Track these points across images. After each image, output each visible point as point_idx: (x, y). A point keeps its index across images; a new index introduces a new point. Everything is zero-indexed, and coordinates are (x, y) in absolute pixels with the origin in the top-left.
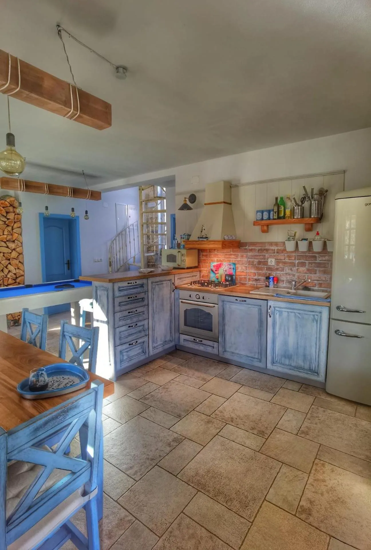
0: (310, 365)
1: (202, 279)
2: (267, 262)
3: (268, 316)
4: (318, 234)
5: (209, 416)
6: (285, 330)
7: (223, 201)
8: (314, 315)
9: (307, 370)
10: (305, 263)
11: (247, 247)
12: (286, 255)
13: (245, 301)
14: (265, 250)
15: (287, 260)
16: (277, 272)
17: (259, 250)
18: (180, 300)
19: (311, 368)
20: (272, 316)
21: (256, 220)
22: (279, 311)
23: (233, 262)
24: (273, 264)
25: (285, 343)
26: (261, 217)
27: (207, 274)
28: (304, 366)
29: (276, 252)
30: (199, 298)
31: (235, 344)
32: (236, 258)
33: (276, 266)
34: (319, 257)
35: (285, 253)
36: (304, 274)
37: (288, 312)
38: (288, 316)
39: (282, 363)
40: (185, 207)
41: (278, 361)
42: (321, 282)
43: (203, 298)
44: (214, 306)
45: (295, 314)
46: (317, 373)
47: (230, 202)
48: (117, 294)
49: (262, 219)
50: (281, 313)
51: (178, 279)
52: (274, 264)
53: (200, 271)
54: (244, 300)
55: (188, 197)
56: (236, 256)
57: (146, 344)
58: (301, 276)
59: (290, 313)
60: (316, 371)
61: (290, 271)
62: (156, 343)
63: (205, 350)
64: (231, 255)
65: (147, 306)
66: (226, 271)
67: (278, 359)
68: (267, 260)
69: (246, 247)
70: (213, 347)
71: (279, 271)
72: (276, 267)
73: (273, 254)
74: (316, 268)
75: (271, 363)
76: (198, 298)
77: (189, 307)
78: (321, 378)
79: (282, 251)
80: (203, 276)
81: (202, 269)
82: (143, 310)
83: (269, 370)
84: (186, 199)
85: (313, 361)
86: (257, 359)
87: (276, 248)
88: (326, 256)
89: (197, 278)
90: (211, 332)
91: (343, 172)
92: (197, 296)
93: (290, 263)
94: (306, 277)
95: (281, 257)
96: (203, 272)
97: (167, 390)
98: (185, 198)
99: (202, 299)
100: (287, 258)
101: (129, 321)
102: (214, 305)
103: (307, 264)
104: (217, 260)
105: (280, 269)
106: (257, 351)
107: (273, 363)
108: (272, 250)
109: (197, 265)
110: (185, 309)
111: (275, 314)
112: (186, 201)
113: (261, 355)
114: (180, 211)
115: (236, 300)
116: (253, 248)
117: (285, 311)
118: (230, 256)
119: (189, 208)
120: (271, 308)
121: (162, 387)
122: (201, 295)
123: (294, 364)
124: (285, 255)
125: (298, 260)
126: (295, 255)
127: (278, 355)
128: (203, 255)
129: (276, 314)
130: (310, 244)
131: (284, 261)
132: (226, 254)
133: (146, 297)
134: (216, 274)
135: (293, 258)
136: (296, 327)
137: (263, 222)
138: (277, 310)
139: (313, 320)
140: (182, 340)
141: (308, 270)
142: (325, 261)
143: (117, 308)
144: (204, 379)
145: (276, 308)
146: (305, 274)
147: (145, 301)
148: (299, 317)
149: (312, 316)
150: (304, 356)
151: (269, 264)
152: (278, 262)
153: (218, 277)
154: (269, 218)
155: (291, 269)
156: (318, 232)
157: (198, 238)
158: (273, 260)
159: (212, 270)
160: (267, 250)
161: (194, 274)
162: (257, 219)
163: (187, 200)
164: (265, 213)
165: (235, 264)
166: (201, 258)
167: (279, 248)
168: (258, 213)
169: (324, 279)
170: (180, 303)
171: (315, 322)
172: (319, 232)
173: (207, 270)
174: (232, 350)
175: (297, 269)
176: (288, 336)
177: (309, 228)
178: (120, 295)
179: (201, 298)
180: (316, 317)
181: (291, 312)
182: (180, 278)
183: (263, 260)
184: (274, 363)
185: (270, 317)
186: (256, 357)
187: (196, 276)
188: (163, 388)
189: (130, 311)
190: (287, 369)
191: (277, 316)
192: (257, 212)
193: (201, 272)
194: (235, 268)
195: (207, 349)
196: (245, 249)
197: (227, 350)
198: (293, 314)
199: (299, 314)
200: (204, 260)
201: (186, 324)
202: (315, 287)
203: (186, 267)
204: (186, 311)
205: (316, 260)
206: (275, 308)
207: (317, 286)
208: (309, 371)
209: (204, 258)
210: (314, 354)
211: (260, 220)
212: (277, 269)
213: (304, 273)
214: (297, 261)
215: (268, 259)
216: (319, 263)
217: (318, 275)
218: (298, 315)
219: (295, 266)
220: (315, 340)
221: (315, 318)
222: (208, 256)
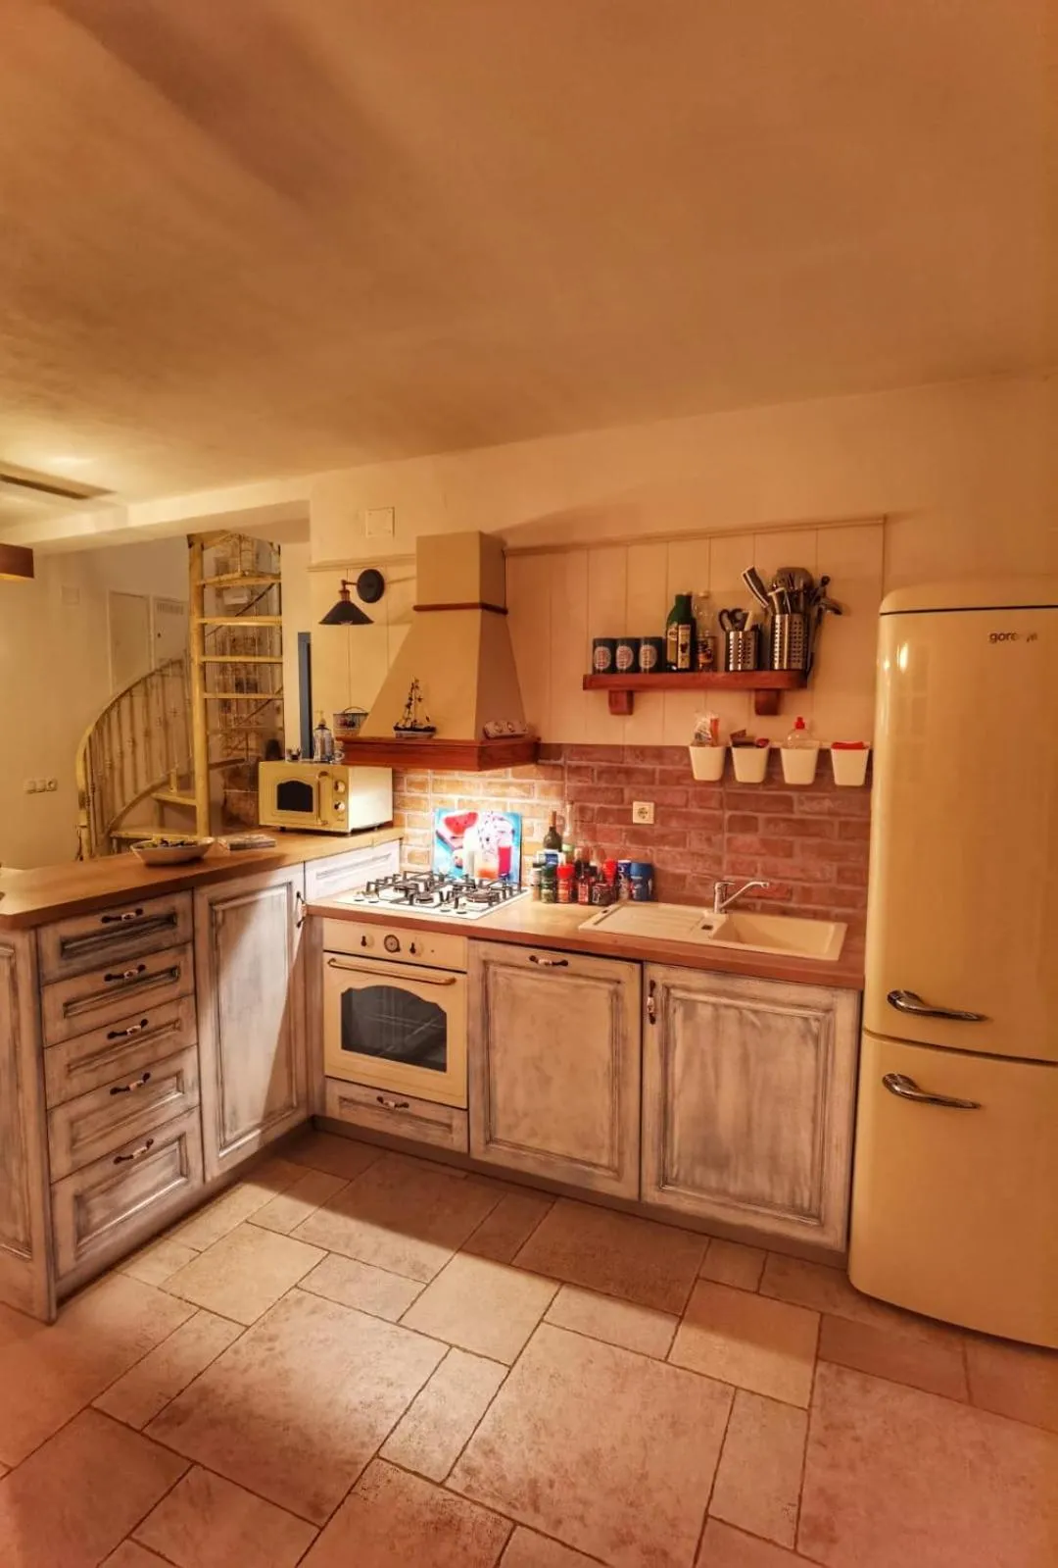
0: (793, 1193)
1: (407, 866)
2: (630, 811)
3: (647, 1019)
4: (800, 725)
5: (441, 1485)
6: (703, 1066)
7: (476, 599)
8: (806, 1019)
9: (782, 1208)
10: (756, 818)
11: (561, 762)
12: (691, 790)
13: (565, 963)
14: (620, 771)
15: (694, 809)
16: (661, 847)
17: (601, 773)
18: (326, 954)
19: (798, 1202)
20: (659, 1017)
21: (590, 672)
22: (682, 1001)
23: (517, 811)
24: (649, 819)
25: (706, 1116)
26: (608, 663)
27: (423, 849)
28: (772, 1196)
29: (657, 782)
30: (398, 950)
31: (526, 1115)
32: (523, 797)
33: (657, 826)
34: (801, 803)
35: (688, 785)
36: (749, 858)
37: (715, 1006)
38: (717, 1018)
39: (693, 1182)
40: (344, 614)
41: (681, 1177)
42: (807, 885)
43: (413, 950)
44: (453, 981)
45: (741, 1013)
46: (818, 1217)
47: (501, 605)
48: (53, 965)
49: (613, 668)
50: (690, 1007)
51: (318, 875)
52: (651, 822)
53: (401, 839)
54: (559, 961)
55: (355, 580)
56: (525, 791)
57: (193, 1145)
58: (741, 864)
59: (723, 1011)
60: (814, 1211)
61: (705, 848)
62: (231, 1131)
63: (419, 1137)
64: (508, 785)
65: (192, 998)
66: (488, 840)
67: (682, 1173)
68: (629, 807)
69: (559, 759)
70: (449, 1126)
71: (668, 844)
72: (659, 829)
73: (646, 788)
74: (790, 839)
75: (658, 1184)
76: (394, 947)
77: (361, 982)
78: (832, 1238)
79: (679, 778)
80: (411, 857)
81: (407, 830)
82: (173, 1017)
83: (649, 1206)
84: (348, 587)
85: (802, 1180)
86: (608, 1168)
87: (659, 767)
88: (824, 798)
89: (390, 867)
90: (443, 1073)
91: (880, 521)
92: (390, 941)
93: (706, 819)
94: (759, 866)
95: (675, 797)
96: (410, 842)
97: (270, 1349)
98: (344, 583)
99: (409, 953)
100: (694, 803)
101: (111, 1071)
102: (452, 975)
103: (761, 825)
104: (460, 801)
105: (671, 837)
106: (607, 1142)
107: (664, 1180)
108: (644, 772)
109: (389, 818)
110: (344, 989)
111: (671, 1011)
112: (348, 592)
113: (621, 1154)
114: (327, 626)
115: (533, 959)
116: (584, 763)
117: (705, 1003)
118: (507, 791)
119: (360, 619)
120: (655, 991)
121: (250, 1333)
122: (406, 937)
123: (735, 1187)
124: (687, 792)
125: (730, 809)
126: (720, 793)
127: (679, 1156)
128: (411, 784)
129: (675, 1011)
130: (774, 756)
131: (684, 810)
132: (490, 783)
133: (185, 962)
134: (453, 849)
135: (714, 803)
136: (745, 1059)
137: (615, 679)
138: (677, 999)
139: (804, 1037)
140: (336, 1101)
141: (765, 843)
142: (820, 813)
143: (56, 1028)
144: (418, 1270)
145: (672, 991)
146: (757, 858)
147: (183, 977)
148: (753, 1025)
149: (799, 1022)
150: (773, 1158)
151: (636, 819)
152: (663, 813)
153: (461, 861)
154: (635, 668)
155: (709, 840)
156: (800, 719)
157: (397, 728)
158: (649, 807)
159: (441, 838)
160: (629, 773)
161: (380, 851)
162: (594, 668)
163: (353, 590)
164: (621, 650)
165: (517, 817)
166: (407, 794)
167: (670, 768)
168: (600, 649)
169: (818, 875)
170: (327, 968)
171: (811, 1043)
172: (804, 721)
173: (426, 834)
174: (518, 1136)
175: (729, 840)
176: (717, 1086)
177: (769, 706)
178: (65, 971)
179: (405, 946)
180: (814, 1025)
181: (727, 1007)
182: (326, 874)
183: (615, 807)
184: (666, 1183)
185: (653, 1021)
186: (604, 1161)
187: (389, 855)
188: (252, 1339)
189: (117, 1028)
190: (715, 1203)
191: (678, 1018)
192: (597, 643)
193: (404, 842)
194: (518, 832)
195: (427, 1135)
196: (555, 766)
197: (499, 1135)
198: (732, 1013)
199: (755, 1012)
200: (417, 800)
201: (348, 1043)
202: (789, 900)
203: (349, 830)
204: (348, 997)
205: (792, 812)
206: (667, 988)
207: (794, 898)
208: (789, 1211)
209: (416, 793)
210: (807, 1150)
211: (604, 671)
212: (662, 839)
213: (751, 854)
214: (728, 814)
215: (631, 804)
216: (802, 822)
217: (797, 860)
218: (752, 1017)
219: (721, 827)
220: (811, 1104)
221: (809, 1030)
222: (430, 786)
